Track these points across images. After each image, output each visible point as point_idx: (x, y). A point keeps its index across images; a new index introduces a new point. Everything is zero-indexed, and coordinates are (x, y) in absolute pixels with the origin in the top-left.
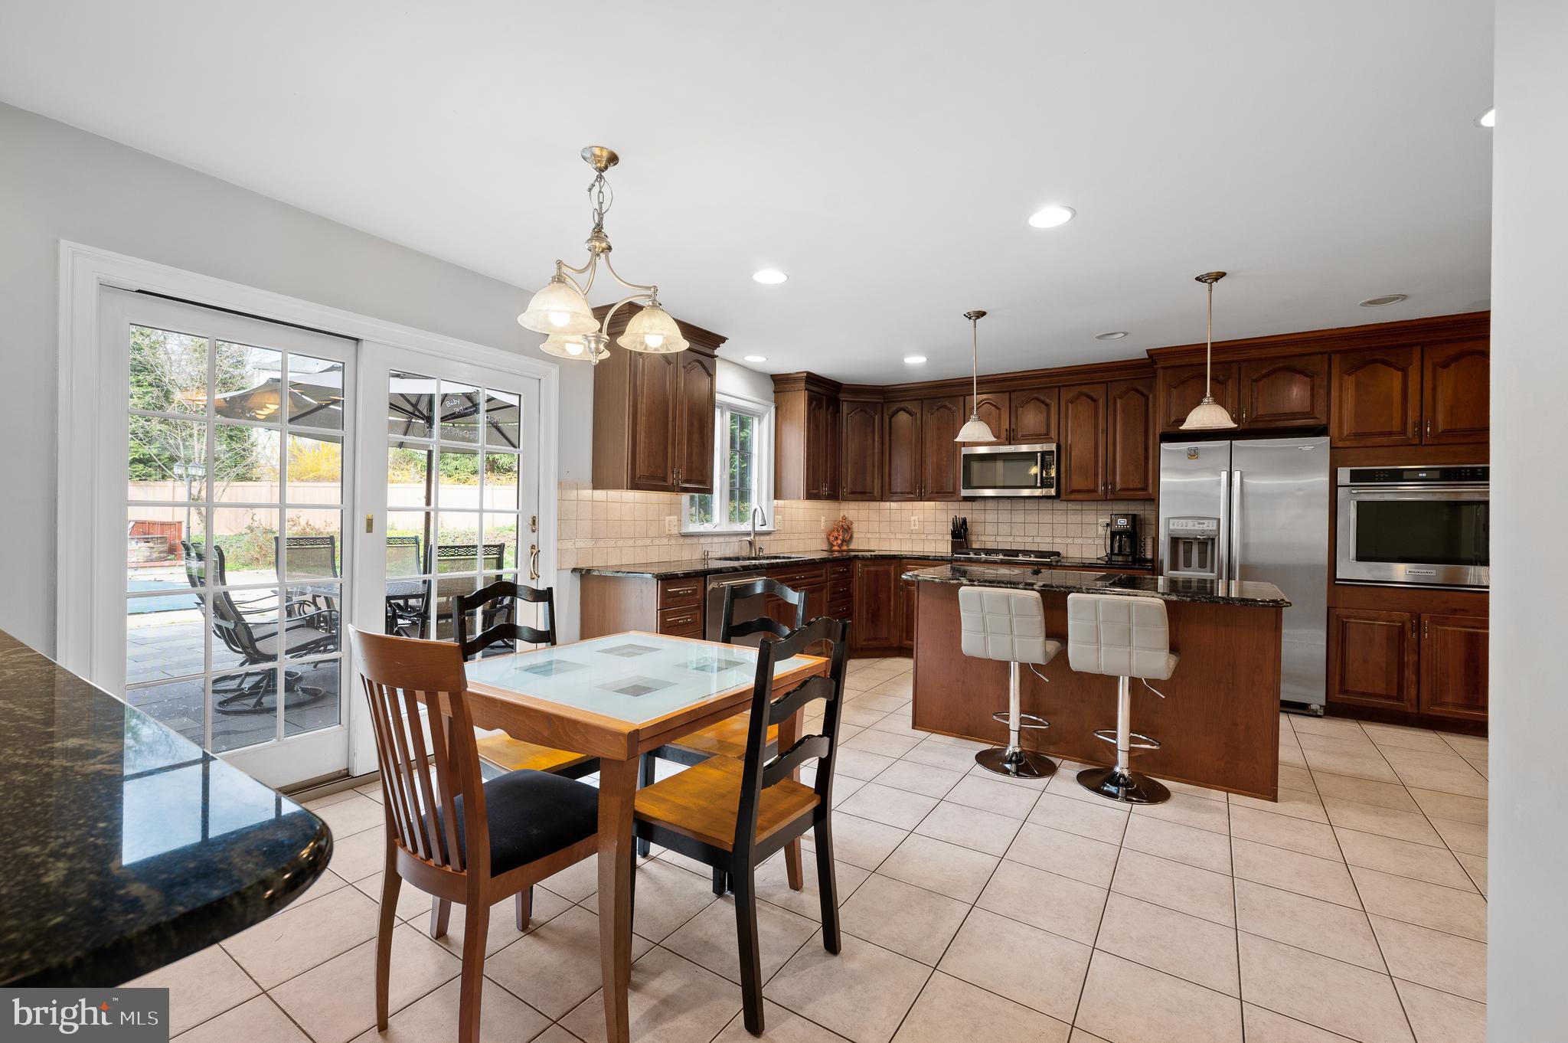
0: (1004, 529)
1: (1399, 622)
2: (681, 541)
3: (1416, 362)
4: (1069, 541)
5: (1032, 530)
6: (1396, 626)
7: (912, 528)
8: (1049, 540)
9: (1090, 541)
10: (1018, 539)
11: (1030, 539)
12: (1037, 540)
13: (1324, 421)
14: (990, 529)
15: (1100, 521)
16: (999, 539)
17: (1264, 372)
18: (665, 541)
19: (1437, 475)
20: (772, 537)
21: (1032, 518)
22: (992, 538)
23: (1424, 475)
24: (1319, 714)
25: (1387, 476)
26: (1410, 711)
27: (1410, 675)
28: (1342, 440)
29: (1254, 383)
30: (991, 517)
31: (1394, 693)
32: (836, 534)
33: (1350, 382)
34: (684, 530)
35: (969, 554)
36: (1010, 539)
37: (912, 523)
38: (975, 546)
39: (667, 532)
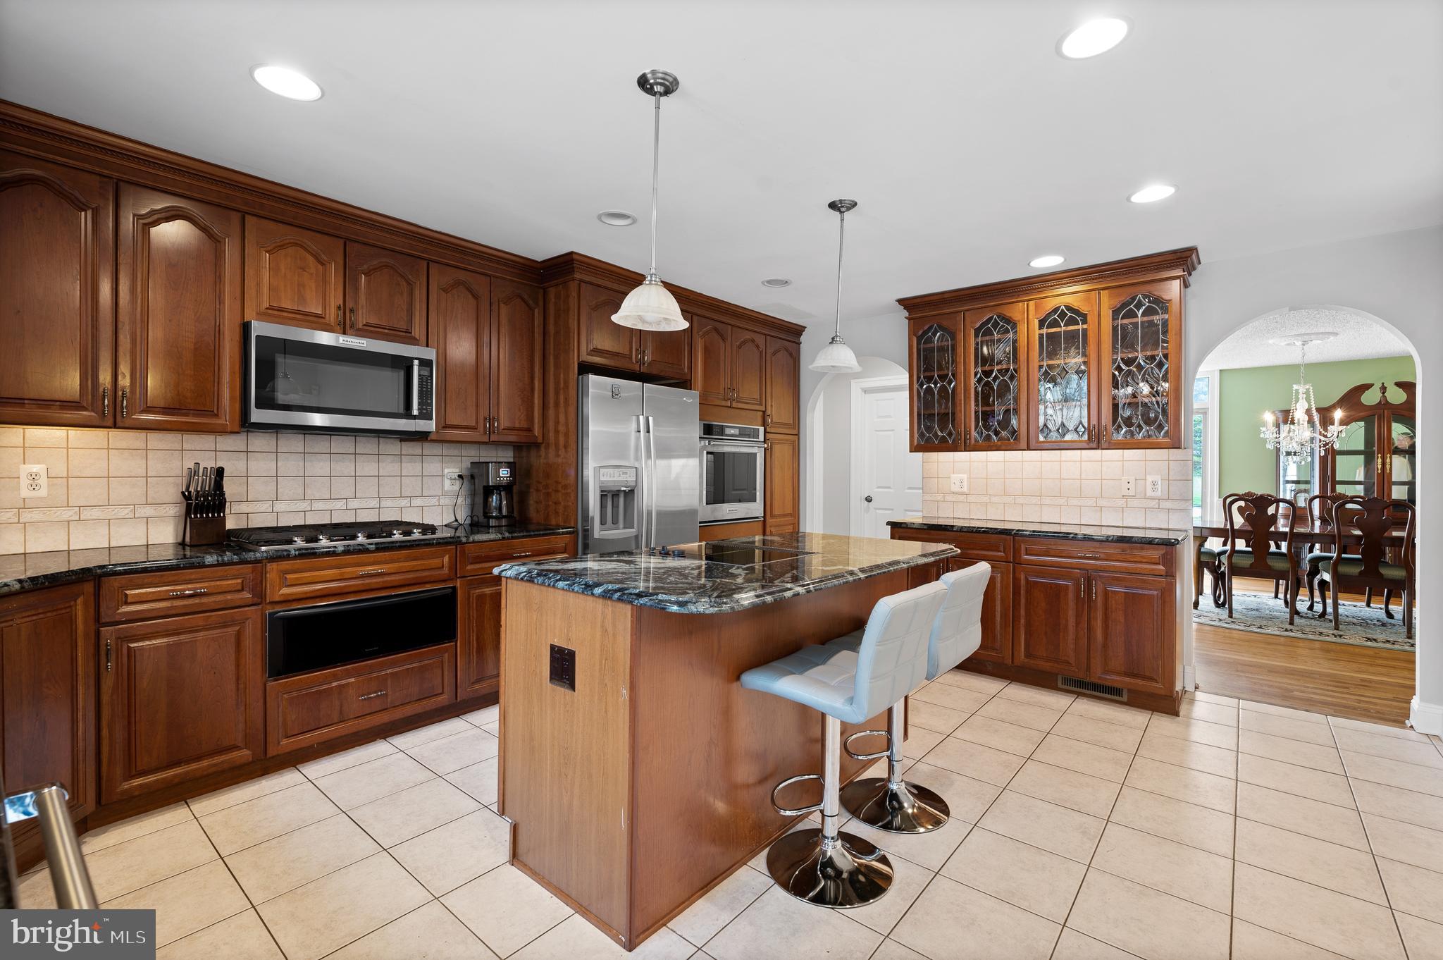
0: (289, 488)
3: (729, 338)
4: (404, 502)
5: (343, 487)
8: (374, 503)
9: (433, 501)
10: (318, 505)
12: (353, 504)
14: (259, 488)
15: (446, 471)
16: (279, 507)
21: (345, 467)
22: (266, 507)
23: (733, 432)
30: (262, 465)
33: (701, 342)
36: (304, 505)
38: (236, 524)
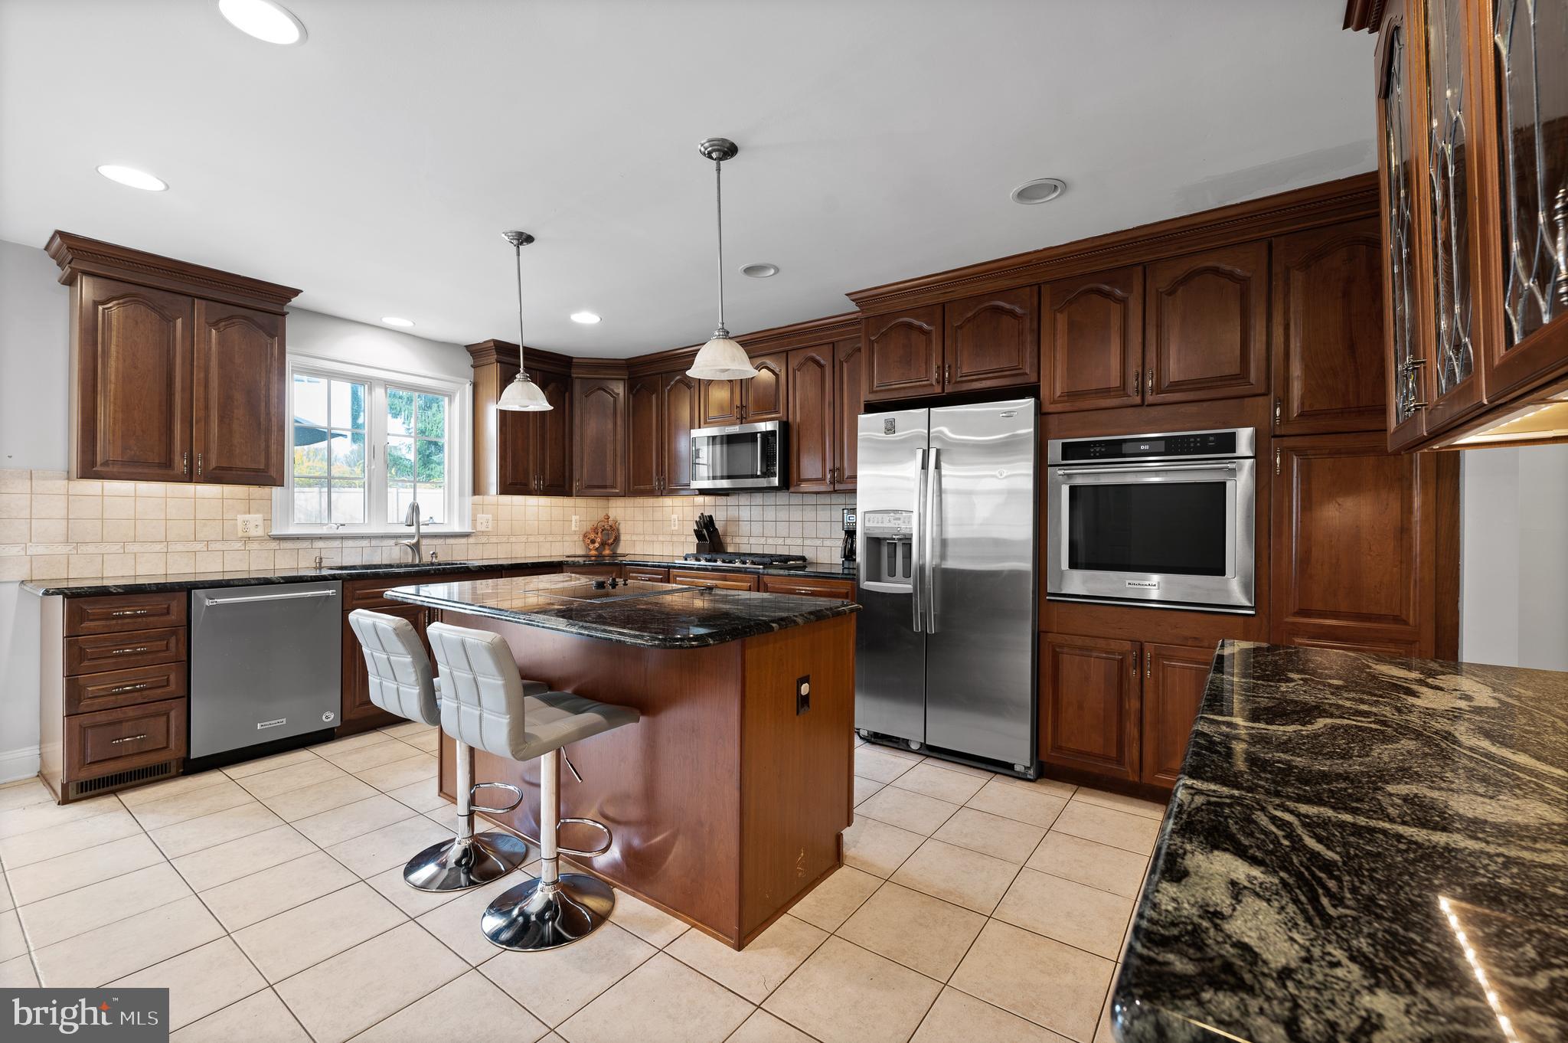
0: (757, 528)
1: (1119, 654)
2: (274, 545)
3: (1137, 288)
6: (1114, 659)
7: (673, 528)
8: (799, 542)
10: (770, 541)
11: (780, 541)
12: (788, 541)
13: (1033, 378)
17: (970, 314)
18: (238, 545)
19: (1161, 447)
20: (471, 540)
23: (1147, 447)
24: (1029, 777)
25: (1103, 450)
26: (1131, 779)
27: (1132, 730)
28: (1054, 402)
29: (959, 330)
31: (1113, 753)
32: (592, 536)
33: (1062, 320)
34: (275, 532)
35: (716, 561)
37: (672, 522)
38: (730, 549)
39: (240, 534)
